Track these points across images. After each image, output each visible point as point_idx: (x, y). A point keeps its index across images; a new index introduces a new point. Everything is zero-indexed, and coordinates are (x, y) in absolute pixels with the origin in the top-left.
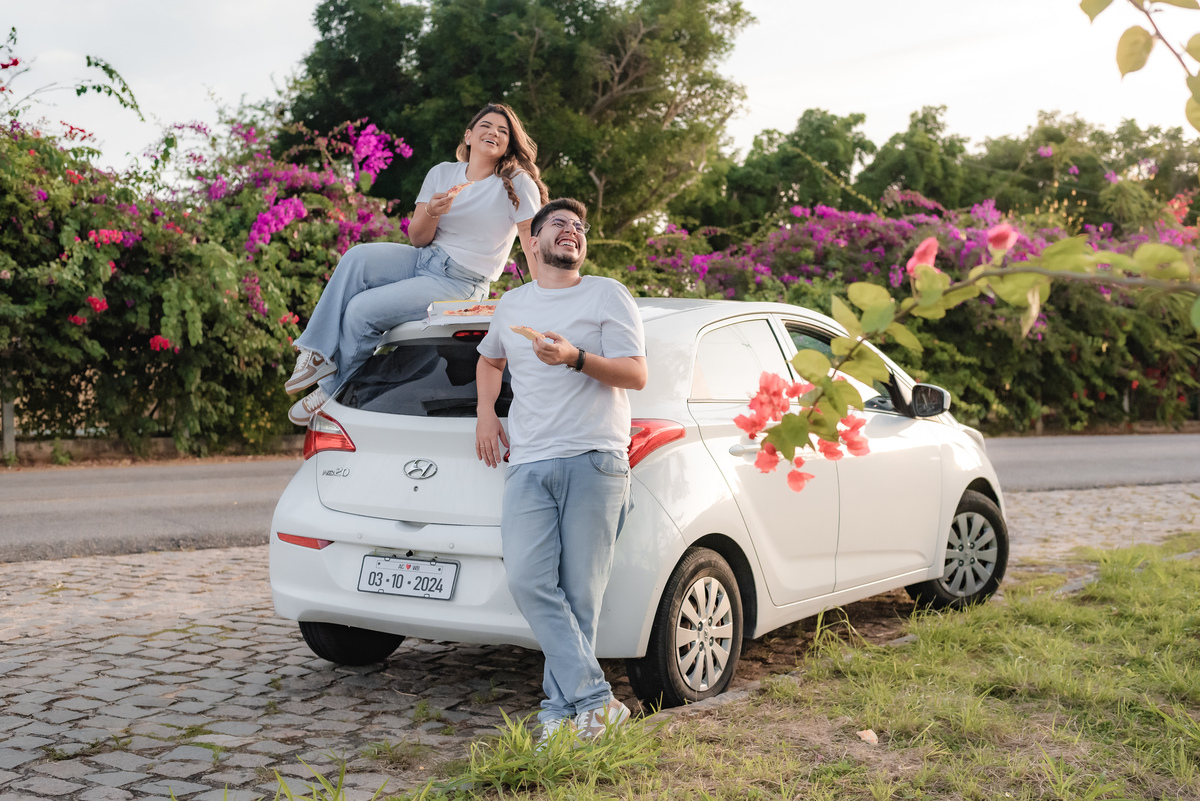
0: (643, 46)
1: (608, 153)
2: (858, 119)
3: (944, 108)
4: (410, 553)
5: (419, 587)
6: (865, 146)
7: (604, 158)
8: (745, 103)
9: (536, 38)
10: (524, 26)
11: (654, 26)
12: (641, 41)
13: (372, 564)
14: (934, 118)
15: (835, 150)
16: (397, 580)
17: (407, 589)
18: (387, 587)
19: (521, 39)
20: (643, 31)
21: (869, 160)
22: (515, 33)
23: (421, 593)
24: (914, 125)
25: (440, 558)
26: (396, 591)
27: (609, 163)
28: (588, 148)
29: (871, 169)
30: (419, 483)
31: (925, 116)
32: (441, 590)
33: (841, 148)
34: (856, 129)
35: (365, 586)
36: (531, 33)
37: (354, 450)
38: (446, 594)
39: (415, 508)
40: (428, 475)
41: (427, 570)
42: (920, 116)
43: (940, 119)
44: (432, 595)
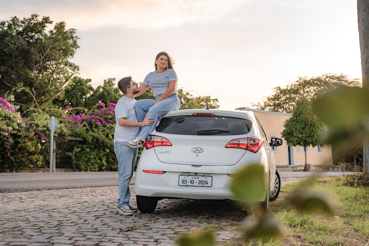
0: (51, 51)
1: (39, 83)
2: (90, 80)
3: (115, 79)
4: (196, 174)
5: (200, 183)
6: (91, 88)
7: (37, 85)
8: (79, 71)
9: (17, 45)
10: (13, 42)
11: (54, 46)
12: (50, 50)
13: (182, 178)
14: (111, 82)
15: (84, 89)
16: (192, 182)
17: (195, 184)
18: (189, 184)
19: (12, 46)
20: (51, 47)
21: (92, 93)
22: (10, 44)
23: (201, 185)
24: (105, 83)
25: (205, 175)
26: (192, 185)
27: (39, 86)
28: (33, 81)
29: (92, 96)
30: (197, 154)
31: (109, 81)
32: (207, 184)
33: (86, 89)
34: (89, 83)
35: (180, 184)
36: (15, 44)
37: (172, 145)
38: (210, 185)
39: (197, 161)
40: (200, 152)
41: (201, 179)
42: (107, 81)
43: (113, 82)
44: (205, 185)
